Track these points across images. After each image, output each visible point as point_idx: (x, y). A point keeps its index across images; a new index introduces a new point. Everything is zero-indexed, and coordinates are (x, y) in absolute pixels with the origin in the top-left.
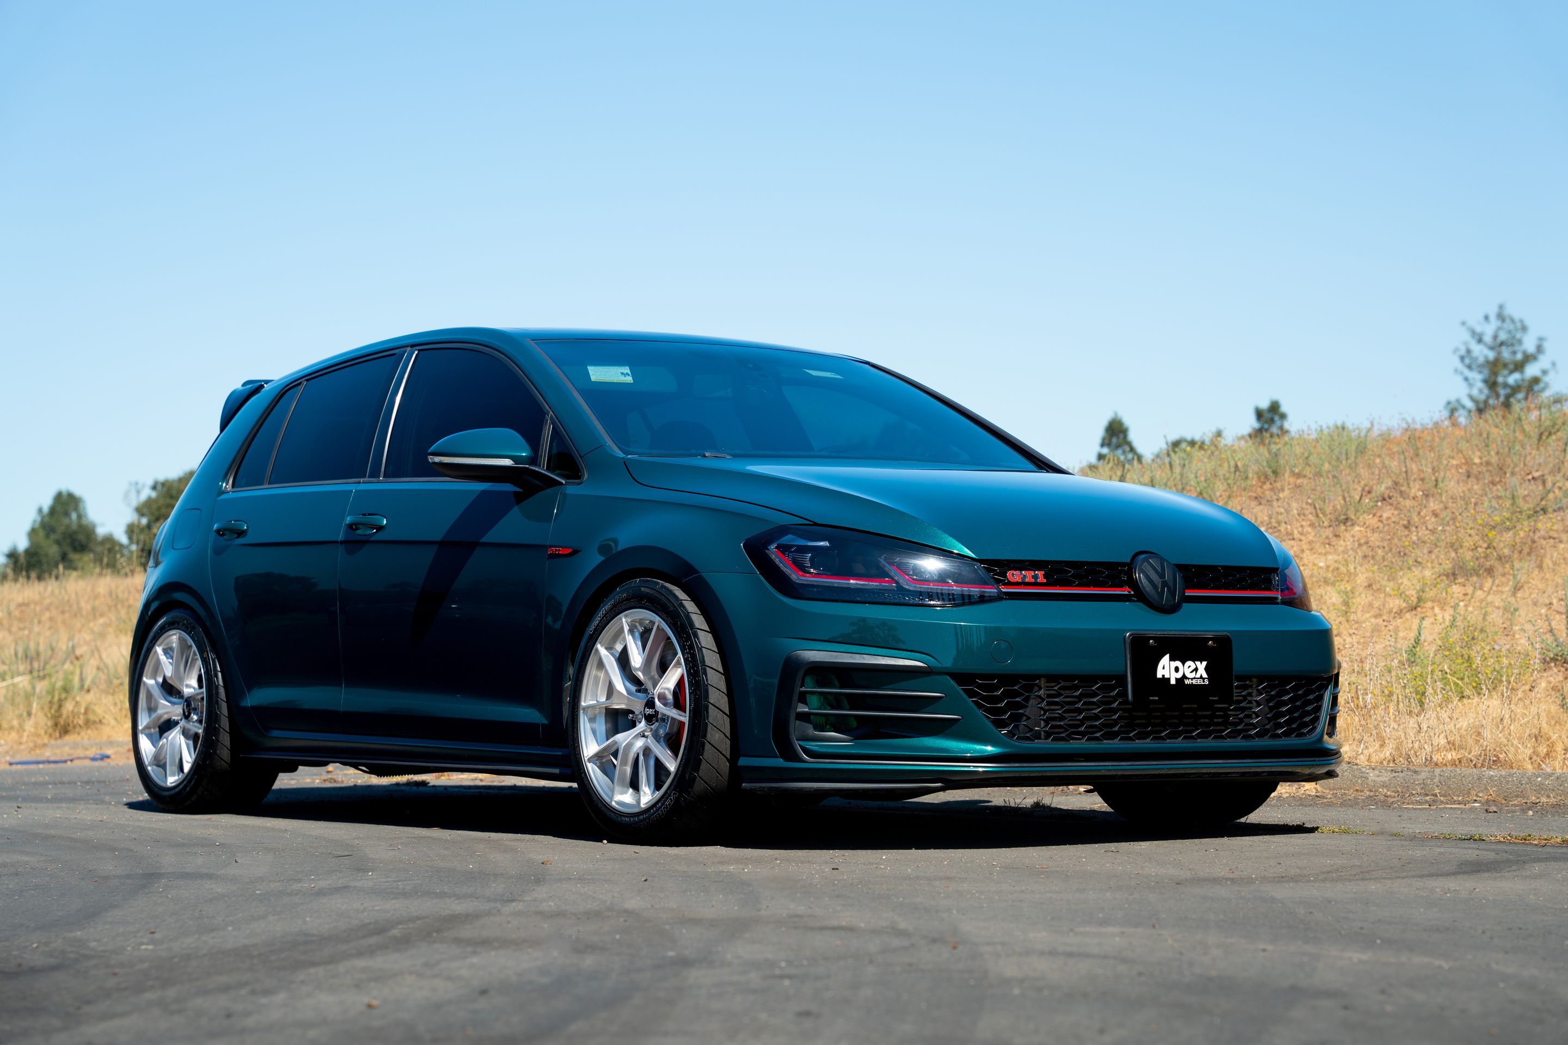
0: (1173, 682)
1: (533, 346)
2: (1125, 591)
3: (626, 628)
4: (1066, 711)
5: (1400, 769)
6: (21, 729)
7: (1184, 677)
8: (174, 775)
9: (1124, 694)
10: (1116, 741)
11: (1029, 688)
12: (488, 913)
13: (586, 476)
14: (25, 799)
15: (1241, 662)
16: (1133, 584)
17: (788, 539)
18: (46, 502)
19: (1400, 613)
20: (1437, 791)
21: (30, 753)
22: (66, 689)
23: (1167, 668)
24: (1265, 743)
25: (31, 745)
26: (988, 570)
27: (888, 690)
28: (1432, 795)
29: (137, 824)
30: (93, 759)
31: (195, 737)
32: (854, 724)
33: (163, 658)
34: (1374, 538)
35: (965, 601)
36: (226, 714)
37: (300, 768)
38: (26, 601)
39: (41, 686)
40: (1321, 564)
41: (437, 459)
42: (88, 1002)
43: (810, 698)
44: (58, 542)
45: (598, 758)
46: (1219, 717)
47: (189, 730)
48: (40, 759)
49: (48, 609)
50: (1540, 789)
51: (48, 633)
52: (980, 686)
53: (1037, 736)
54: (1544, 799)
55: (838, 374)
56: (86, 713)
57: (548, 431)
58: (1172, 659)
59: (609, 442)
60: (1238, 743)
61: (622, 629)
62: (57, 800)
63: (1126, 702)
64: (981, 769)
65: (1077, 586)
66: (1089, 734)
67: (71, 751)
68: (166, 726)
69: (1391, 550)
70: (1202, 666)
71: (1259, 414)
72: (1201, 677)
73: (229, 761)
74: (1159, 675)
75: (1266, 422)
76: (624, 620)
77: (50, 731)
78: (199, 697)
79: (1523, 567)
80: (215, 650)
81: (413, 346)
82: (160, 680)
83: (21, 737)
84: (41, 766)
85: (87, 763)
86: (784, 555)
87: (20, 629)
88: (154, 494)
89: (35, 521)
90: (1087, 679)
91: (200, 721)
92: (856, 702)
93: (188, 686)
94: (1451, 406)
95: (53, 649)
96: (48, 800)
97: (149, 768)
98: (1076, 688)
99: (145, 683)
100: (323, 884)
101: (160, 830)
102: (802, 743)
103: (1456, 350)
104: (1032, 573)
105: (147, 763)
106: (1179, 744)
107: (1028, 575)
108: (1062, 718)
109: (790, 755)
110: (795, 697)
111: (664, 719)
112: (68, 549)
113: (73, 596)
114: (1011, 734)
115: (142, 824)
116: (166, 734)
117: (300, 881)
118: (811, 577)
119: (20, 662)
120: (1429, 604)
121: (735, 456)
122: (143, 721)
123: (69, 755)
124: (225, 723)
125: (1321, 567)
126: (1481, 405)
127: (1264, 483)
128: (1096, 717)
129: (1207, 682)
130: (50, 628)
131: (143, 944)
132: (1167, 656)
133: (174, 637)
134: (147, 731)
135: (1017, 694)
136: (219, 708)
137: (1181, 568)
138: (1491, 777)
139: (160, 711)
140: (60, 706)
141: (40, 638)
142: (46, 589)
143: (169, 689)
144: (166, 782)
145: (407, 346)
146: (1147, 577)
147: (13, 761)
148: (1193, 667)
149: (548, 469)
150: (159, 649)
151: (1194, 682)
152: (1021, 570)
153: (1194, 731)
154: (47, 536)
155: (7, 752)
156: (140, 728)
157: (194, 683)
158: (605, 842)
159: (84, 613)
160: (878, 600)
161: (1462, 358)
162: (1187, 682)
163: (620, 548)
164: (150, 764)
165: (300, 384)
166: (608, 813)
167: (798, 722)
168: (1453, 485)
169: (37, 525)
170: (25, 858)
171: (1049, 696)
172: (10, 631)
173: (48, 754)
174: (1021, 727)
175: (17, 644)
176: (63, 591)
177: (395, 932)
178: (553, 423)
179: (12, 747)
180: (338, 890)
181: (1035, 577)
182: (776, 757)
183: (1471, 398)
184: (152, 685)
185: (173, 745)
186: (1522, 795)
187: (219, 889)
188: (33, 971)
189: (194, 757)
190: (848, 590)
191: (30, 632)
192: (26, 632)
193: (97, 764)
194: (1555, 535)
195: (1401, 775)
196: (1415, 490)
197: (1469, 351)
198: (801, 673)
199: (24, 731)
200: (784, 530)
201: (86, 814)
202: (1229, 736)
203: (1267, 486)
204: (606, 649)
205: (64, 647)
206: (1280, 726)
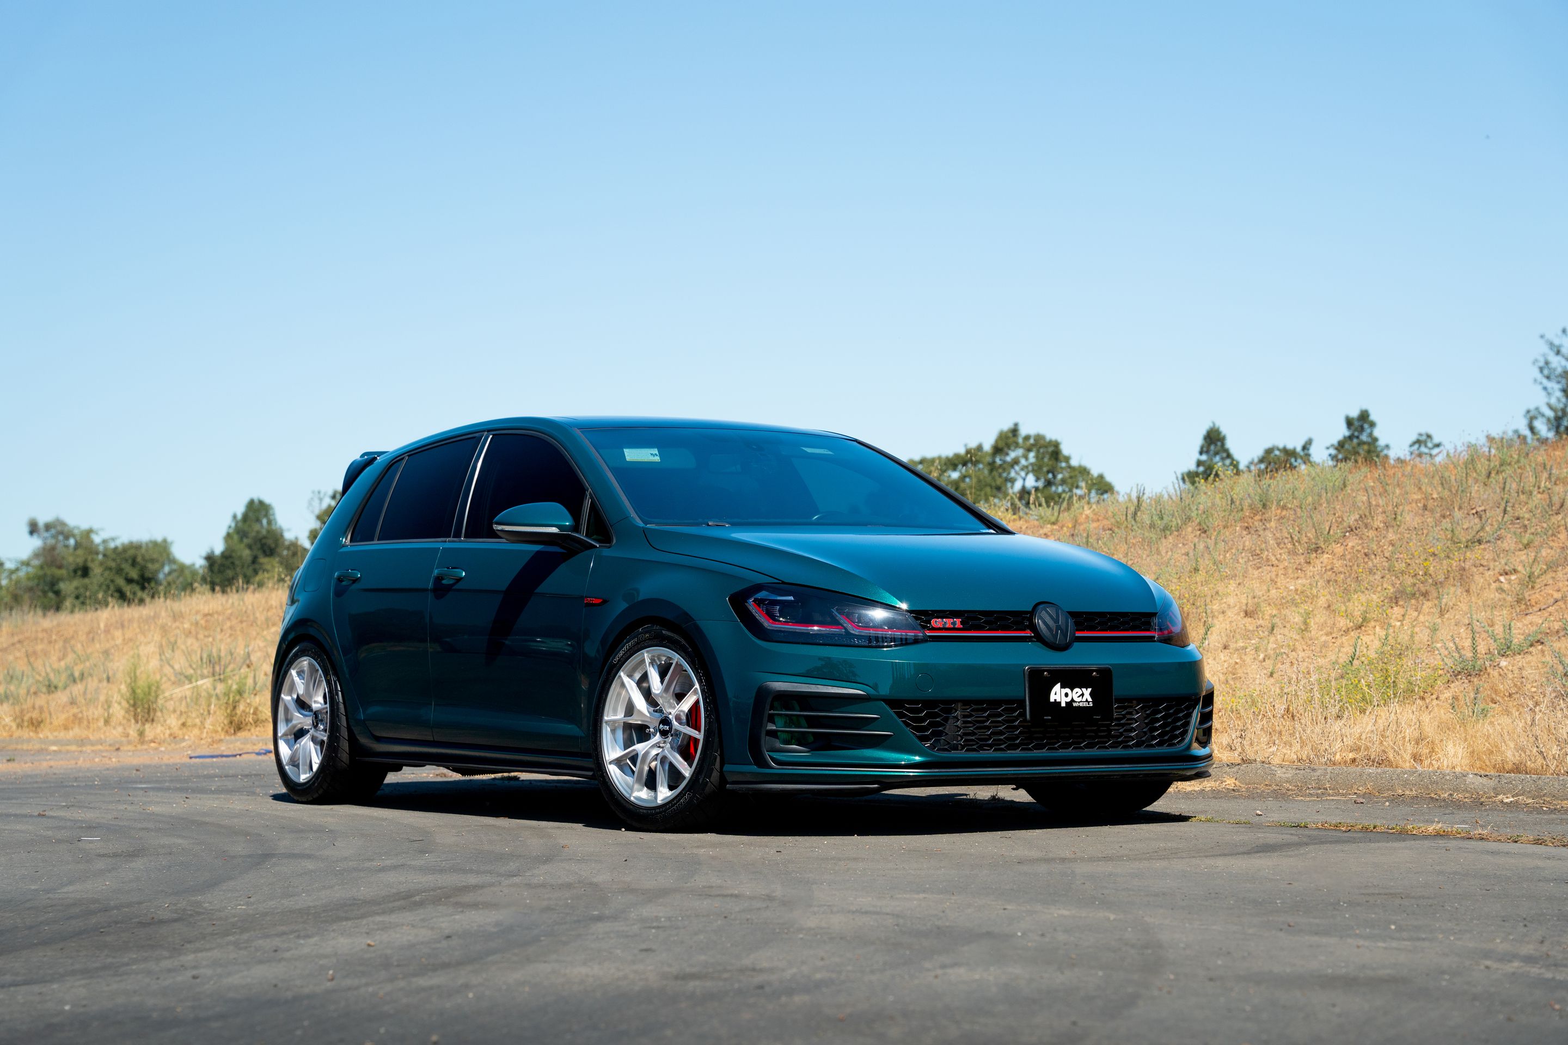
0: (1063, 705)
1: (578, 433)
2: (1028, 634)
3: (647, 661)
4: (977, 728)
5: (1302, 767)
6: (202, 726)
7: (1073, 700)
8: (306, 773)
9: (1023, 714)
10: (1018, 751)
11: (949, 711)
12: (492, 885)
13: (614, 541)
14: (194, 791)
15: (1120, 688)
16: (1033, 628)
17: (762, 595)
18: (240, 510)
19: (1347, 632)
20: (1328, 786)
21: (208, 747)
22: (240, 692)
23: (1058, 694)
24: (1142, 751)
25: (210, 740)
26: (916, 618)
27: (836, 712)
28: (1324, 789)
29: (274, 813)
30: (258, 754)
31: (322, 743)
32: (811, 739)
33: (296, 679)
34: (1338, 564)
35: (904, 642)
36: (345, 725)
37: (404, 767)
38: (211, 612)
39: (221, 688)
40: (1292, 588)
41: (500, 527)
42: (190, 942)
43: (777, 719)
44: (250, 547)
45: (618, 762)
46: (1104, 731)
47: (317, 737)
48: (216, 753)
49: (229, 619)
50: (1406, 784)
51: (229, 640)
52: (907, 710)
53: (955, 748)
54: (1407, 792)
55: (830, 450)
56: (255, 713)
57: (587, 503)
58: (1062, 687)
59: (633, 514)
60: (1119, 751)
61: (643, 661)
62: (219, 791)
63: (1025, 720)
64: (911, 774)
65: (987, 630)
66: (996, 746)
67: (242, 746)
68: (299, 734)
69: (1350, 575)
70: (1087, 692)
71: (1349, 422)
72: (1087, 701)
73: (348, 762)
74: (1052, 700)
75: (1356, 430)
76: (646, 655)
77: (227, 728)
78: (325, 711)
79: (1452, 594)
80: (336, 674)
81: (489, 431)
82: (295, 696)
83: (202, 733)
84: (214, 760)
85: (253, 757)
86: (759, 606)
87: (205, 636)
88: (333, 503)
89: (230, 527)
90: (994, 703)
91: (325, 730)
92: (812, 722)
93: (315, 702)
94: (1532, 414)
95: (232, 654)
96: (212, 792)
97: (287, 767)
98: (985, 710)
99: (283, 699)
100: (388, 863)
101: (290, 818)
102: (771, 754)
103: (1535, 362)
104: (951, 620)
105: (285, 763)
106: (1069, 753)
107: (948, 622)
108: (973, 734)
109: (762, 763)
110: (765, 719)
111: (677, 734)
112: (260, 554)
113: (250, 607)
114: (933, 747)
115: (278, 813)
116: (299, 741)
117: (372, 860)
118: (782, 625)
119: (205, 666)
120: (1373, 623)
121: (733, 524)
122: (282, 729)
123: (240, 749)
124: (344, 733)
125: (1291, 590)
126: (1560, 414)
127: (1255, 515)
128: (1001, 733)
129: (1091, 704)
130: (231, 635)
131: (240, 905)
132: (1059, 685)
133: (305, 663)
134: (285, 738)
135: (937, 715)
136: (340, 721)
137: (1073, 614)
138: (1369, 774)
139: (294, 722)
140: (235, 708)
141: (221, 645)
142: (227, 601)
143: (302, 704)
144: (299, 779)
145: (484, 431)
146: (1045, 623)
147: (193, 755)
148: (1080, 692)
149: (587, 536)
150: (293, 672)
151: (1081, 704)
152: (942, 618)
153: (1082, 743)
154: (241, 540)
155: (190, 747)
156: (279, 735)
157: (321, 699)
158: (623, 829)
159: (259, 623)
160: (830, 642)
161: (1541, 369)
162: (1075, 704)
163: (641, 598)
164: (287, 765)
165: (402, 459)
166: (627, 805)
167: (767, 738)
168: (1410, 518)
169: (231, 531)
170: (180, 841)
171: (964, 716)
172: (197, 639)
173: (223, 749)
174: (942, 741)
175: (202, 650)
176: (241, 603)
177: (417, 898)
178: (591, 497)
179: (194, 742)
180: (395, 867)
181: (954, 623)
182: (751, 764)
183: (1550, 406)
184: (289, 701)
185: (304, 749)
186: (1392, 788)
187: (309, 865)
188: (162, 922)
189: (320, 758)
190: (807, 634)
191: (214, 640)
192: (210, 639)
193: (260, 757)
194: (1485, 563)
195: (1302, 772)
196: (1378, 522)
197: (1547, 363)
198: (769, 700)
199: (205, 728)
200: (759, 587)
201: (237, 804)
202: (1111, 746)
203: (1258, 517)
204: (628, 676)
205: (242, 652)
206: (1154, 738)
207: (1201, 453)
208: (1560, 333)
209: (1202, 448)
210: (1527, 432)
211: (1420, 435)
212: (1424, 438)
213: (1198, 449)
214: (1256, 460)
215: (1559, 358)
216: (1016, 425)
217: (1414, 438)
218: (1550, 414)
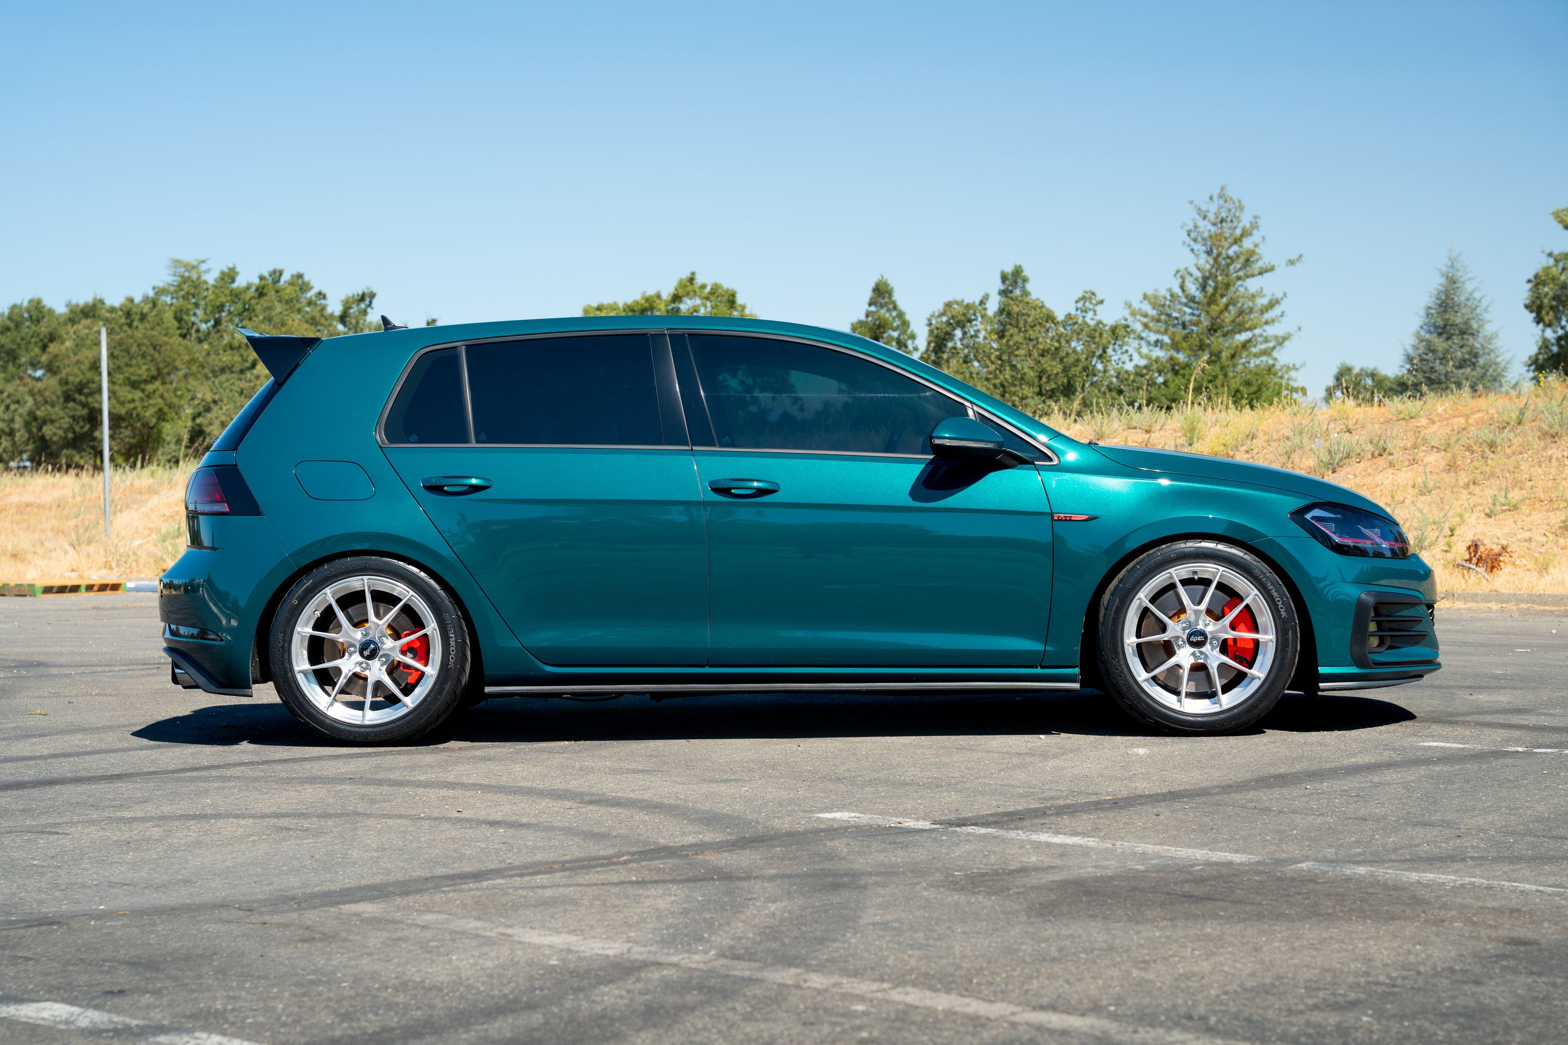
13: (1056, 459)
17: (1317, 512)
71: (1004, 278)
75: (1011, 284)
94: (1182, 274)
102: (1370, 655)
103: (1185, 225)
109: (1364, 664)
110: (1369, 625)
126: (1207, 275)
161: (1190, 232)
167: (1368, 641)
183: (1198, 267)
197: (1196, 227)
198: (1371, 608)
200: (1313, 506)
207: (870, 305)
208: (1208, 199)
209: (871, 299)
210: (1179, 292)
211: (1086, 292)
212: (1088, 295)
213: (867, 300)
214: (937, 314)
215: (1206, 222)
216: (693, 274)
217: (1080, 295)
218: (1197, 274)
